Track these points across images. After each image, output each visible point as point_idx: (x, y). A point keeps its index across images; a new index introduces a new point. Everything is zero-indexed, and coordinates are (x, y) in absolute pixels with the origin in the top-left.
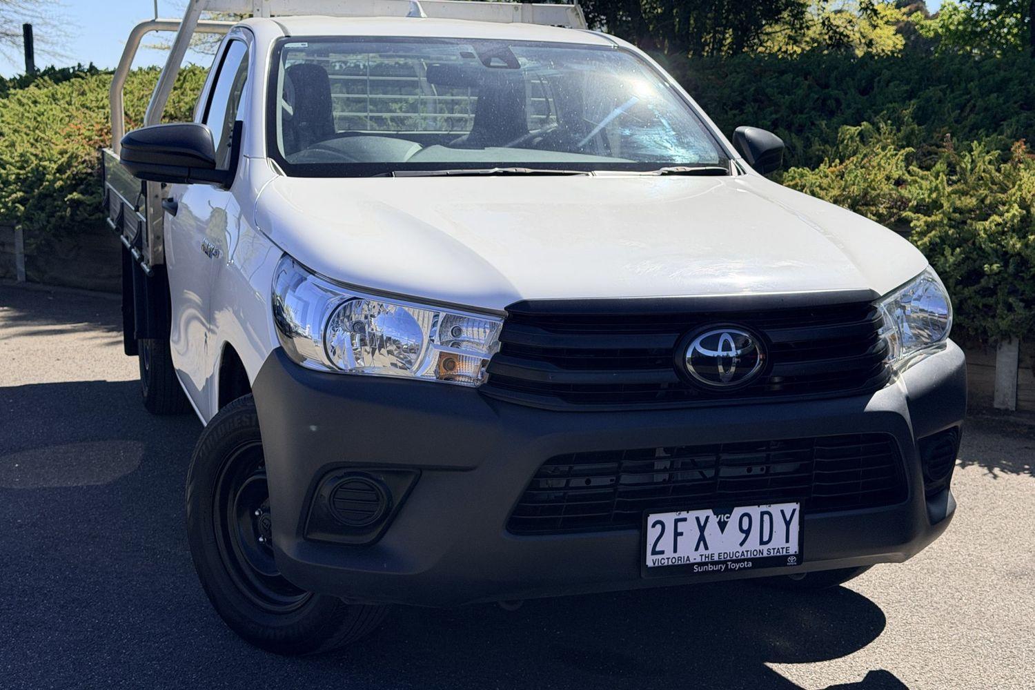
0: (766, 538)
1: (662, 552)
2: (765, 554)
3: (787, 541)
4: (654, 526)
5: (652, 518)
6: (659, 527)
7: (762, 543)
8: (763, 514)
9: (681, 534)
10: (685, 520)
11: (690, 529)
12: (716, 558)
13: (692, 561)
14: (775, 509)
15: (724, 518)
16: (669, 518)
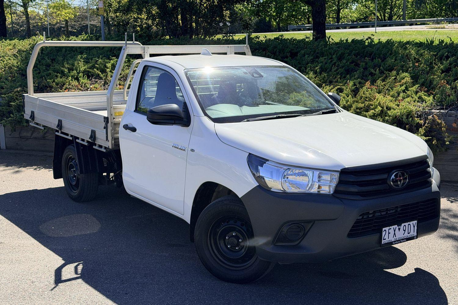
0: (409, 232)
1: (385, 239)
2: (409, 237)
3: (414, 232)
4: (384, 232)
5: (384, 229)
6: (385, 231)
7: (408, 233)
8: (408, 225)
9: (390, 233)
10: (391, 229)
11: (392, 231)
12: (398, 239)
13: (392, 241)
14: (411, 223)
15: (399, 227)
16: (387, 229)
